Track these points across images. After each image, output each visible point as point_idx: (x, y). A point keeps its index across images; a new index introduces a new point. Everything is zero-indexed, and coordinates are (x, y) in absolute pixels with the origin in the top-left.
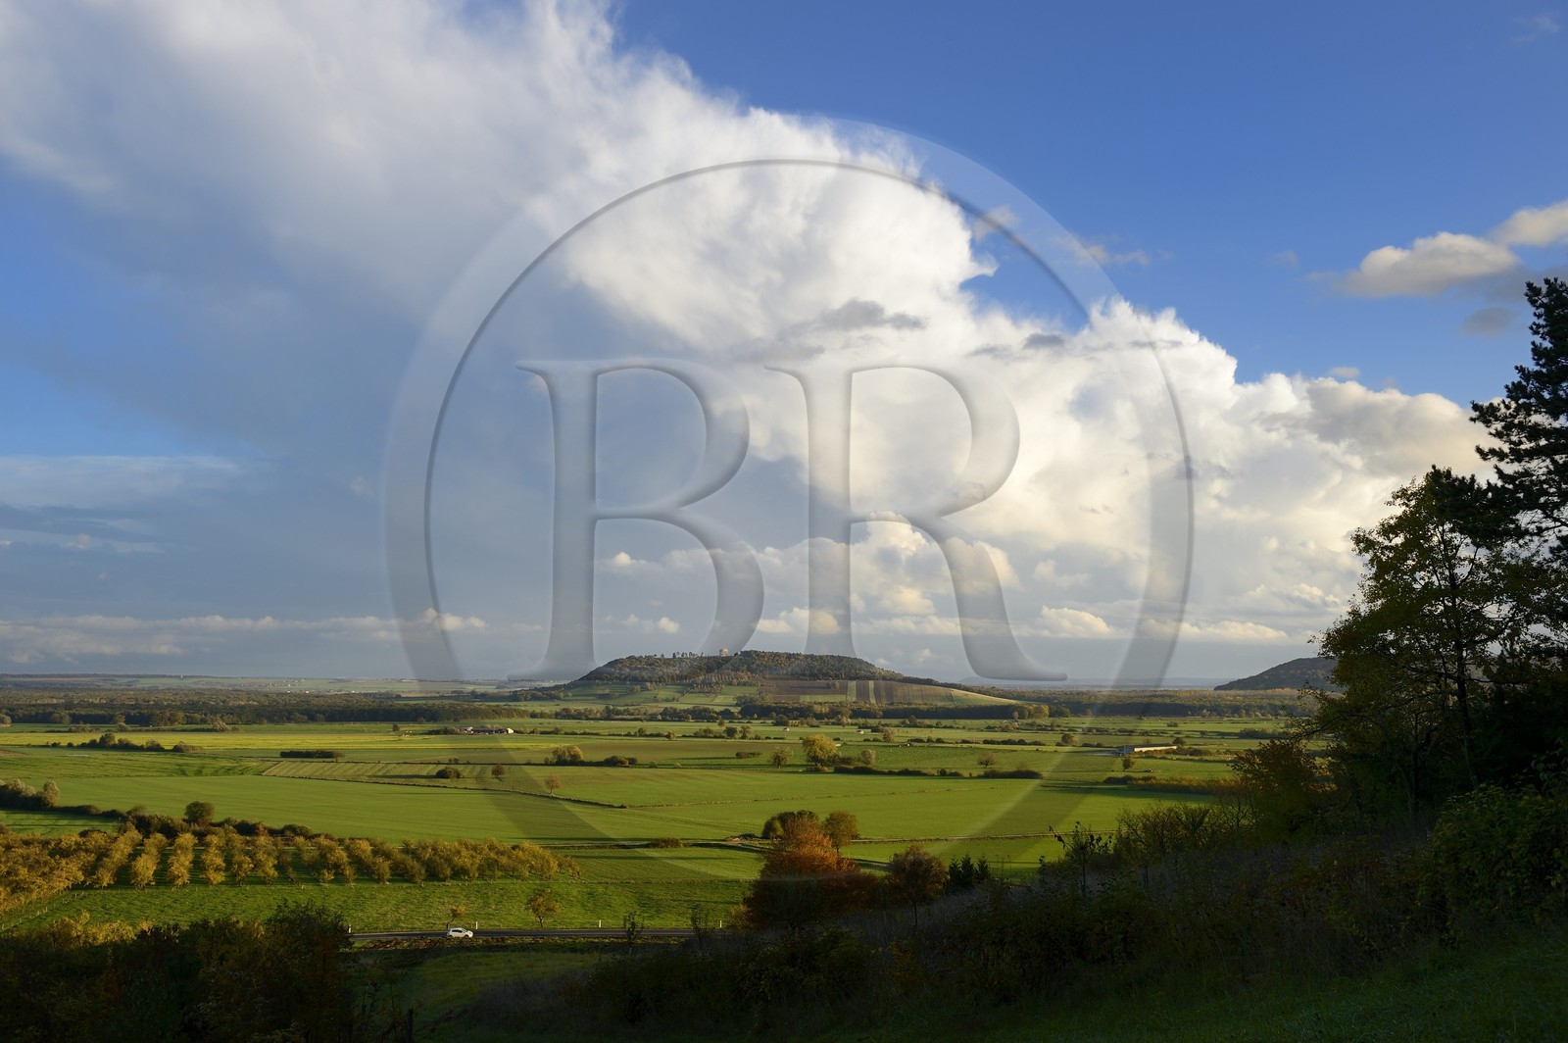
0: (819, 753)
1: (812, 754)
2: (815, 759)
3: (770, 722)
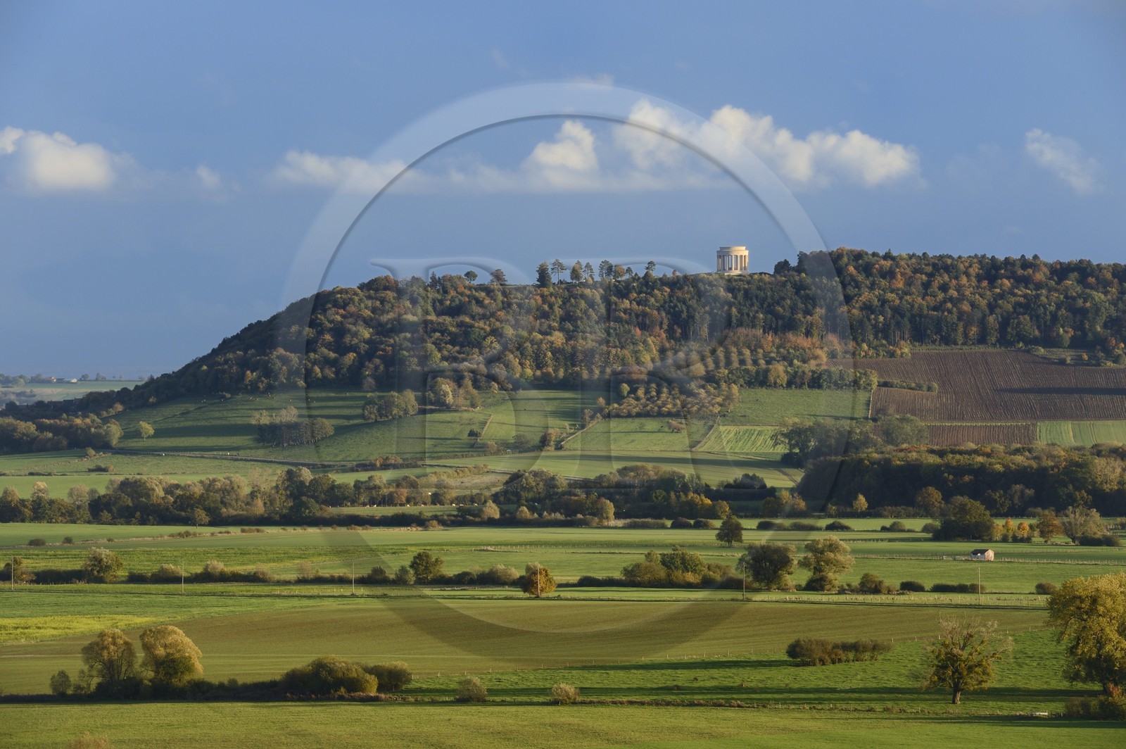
3: (916, 524)
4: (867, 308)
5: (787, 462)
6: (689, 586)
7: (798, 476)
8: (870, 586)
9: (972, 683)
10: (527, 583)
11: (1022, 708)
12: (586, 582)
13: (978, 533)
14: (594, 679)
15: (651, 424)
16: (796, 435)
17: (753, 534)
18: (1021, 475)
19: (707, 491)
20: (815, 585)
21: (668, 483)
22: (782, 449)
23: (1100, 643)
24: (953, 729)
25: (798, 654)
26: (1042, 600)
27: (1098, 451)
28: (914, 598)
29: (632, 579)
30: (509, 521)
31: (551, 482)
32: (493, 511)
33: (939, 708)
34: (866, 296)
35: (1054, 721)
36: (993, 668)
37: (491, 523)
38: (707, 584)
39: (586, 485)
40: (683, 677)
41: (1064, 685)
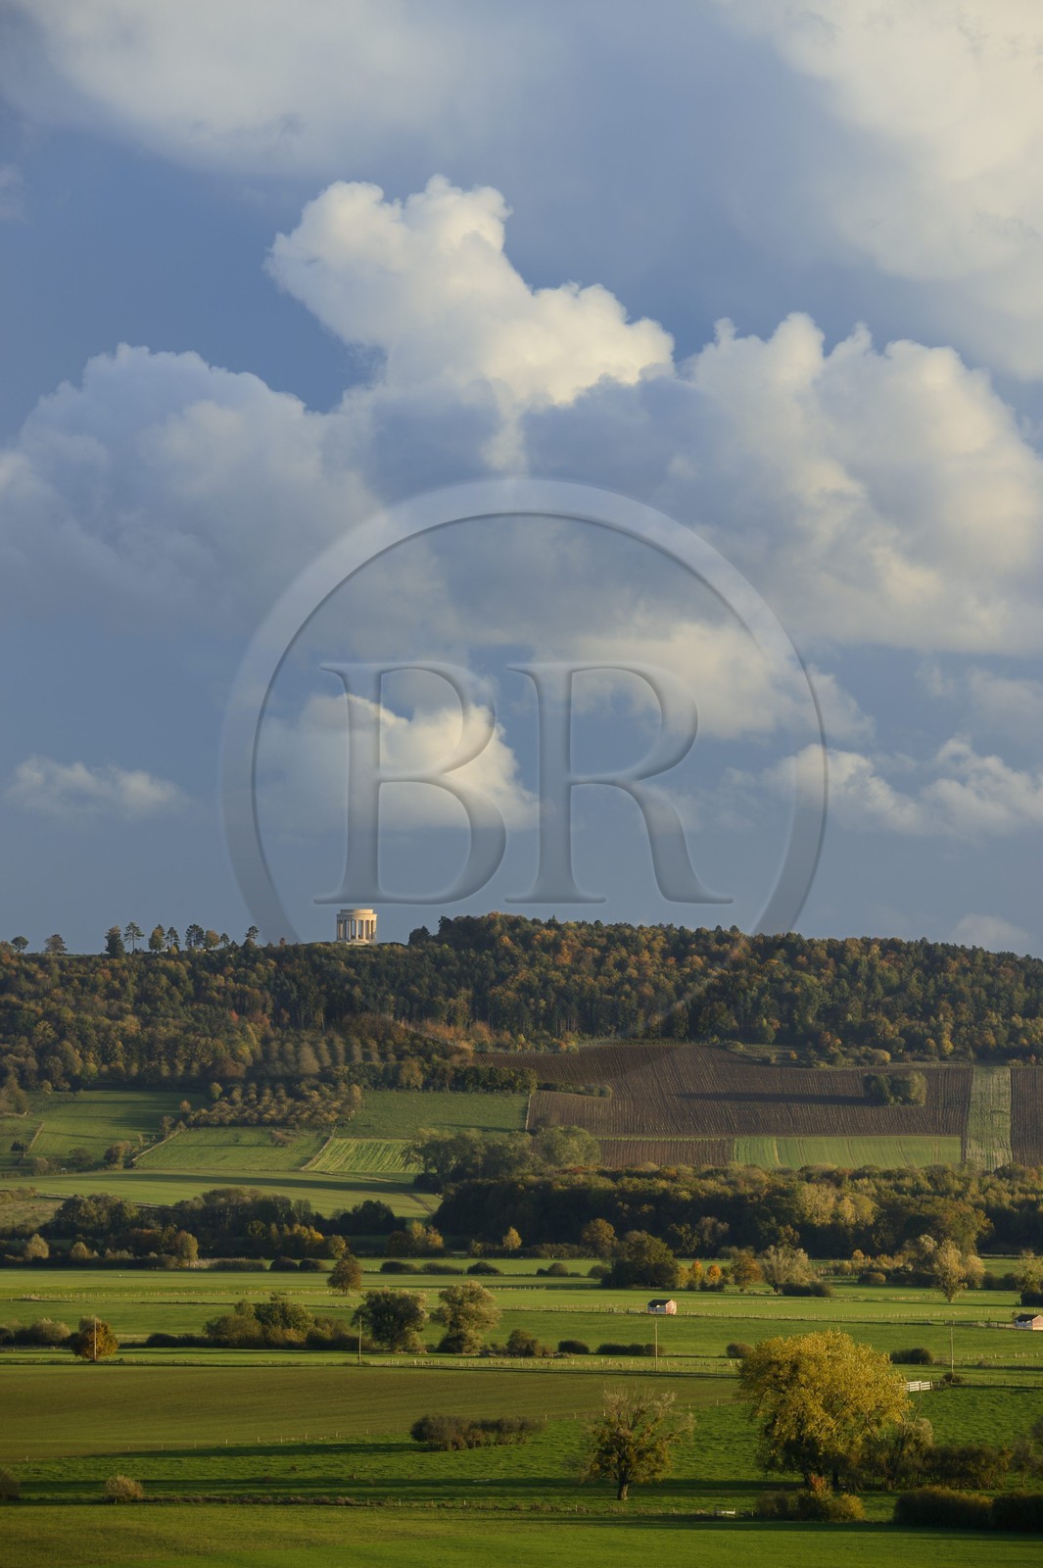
0: (822, 1426)
1: (785, 1429)
2: (803, 1453)
3: (583, 1266)
4: (525, 989)
5: (422, 1185)
6: (290, 1346)
7: (434, 1202)
8: (519, 1347)
9: (642, 1474)
10: (79, 1344)
11: (703, 1506)
12: (158, 1341)
13: (657, 1278)
14: (161, 1469)
15: (249, 1136)
16: (433, 1150)
17: (373, 1279)
18: (714, 1205)
19: (318, 1222)
20: (452, 1345)
21: (268, 1210)
22: (415, 1169)
23: (801, 1422)
24: (616, 1534)
25: (425, 1436)
26: (732, 1365)
27: (808, 1176)
28: (574, 1362)
29: (218, 1337)
30: (60, 1261)
31: (117, 1210)
32: (40, 1247)
33: (602, 1505)
34: (524, 974)
35: (744, 1521)
36: (669, 1453)
37: (38, 1264)
38: (315, 1344)
39: (163, 1215)
40: (277, 1466)
41: (757, 1475)
